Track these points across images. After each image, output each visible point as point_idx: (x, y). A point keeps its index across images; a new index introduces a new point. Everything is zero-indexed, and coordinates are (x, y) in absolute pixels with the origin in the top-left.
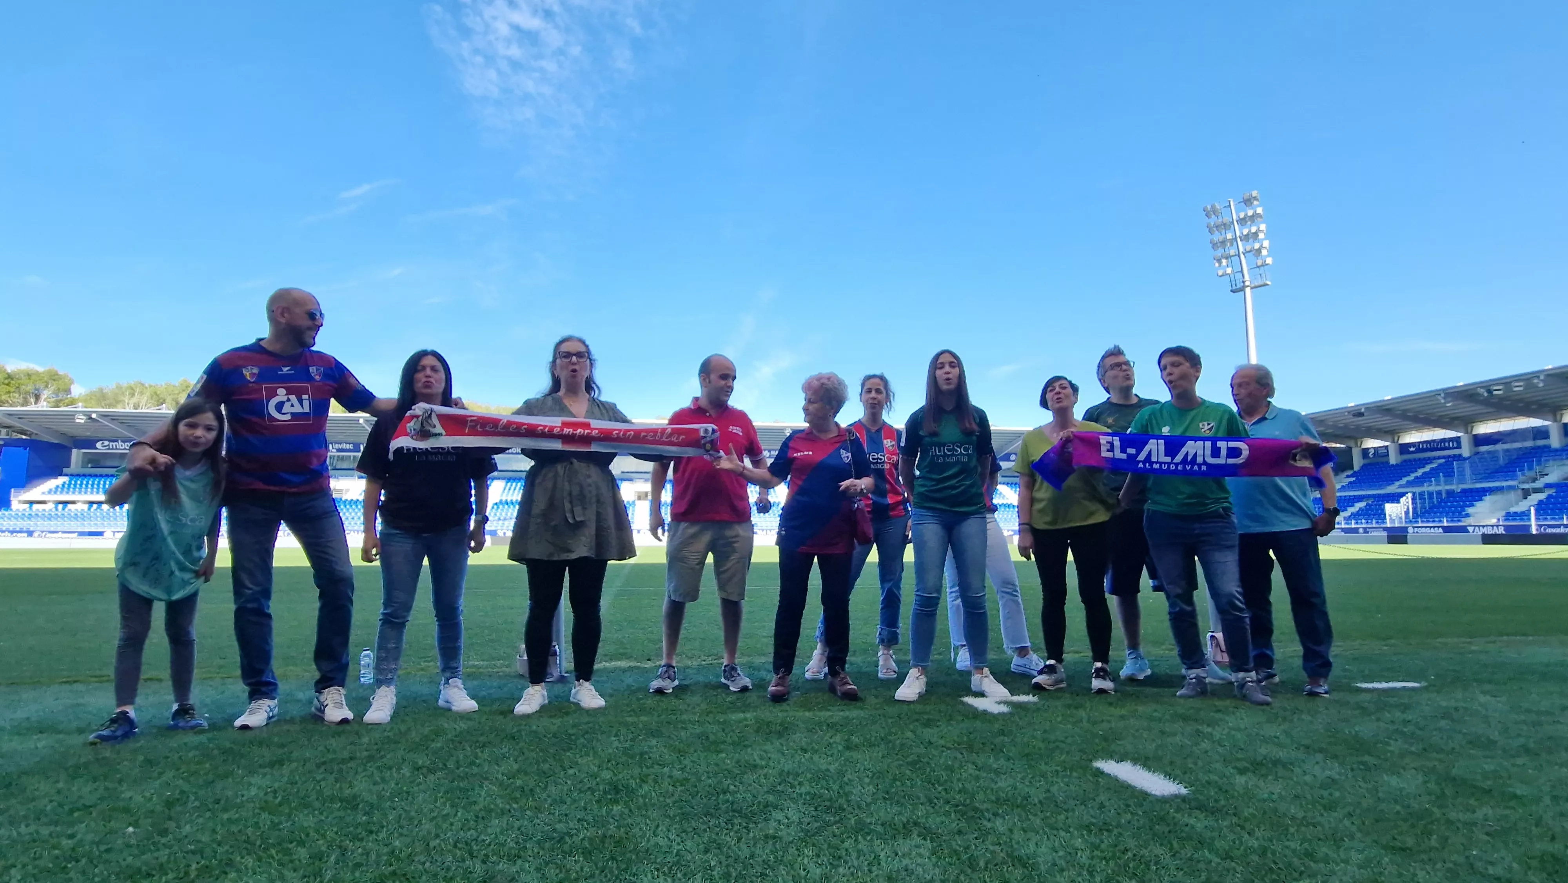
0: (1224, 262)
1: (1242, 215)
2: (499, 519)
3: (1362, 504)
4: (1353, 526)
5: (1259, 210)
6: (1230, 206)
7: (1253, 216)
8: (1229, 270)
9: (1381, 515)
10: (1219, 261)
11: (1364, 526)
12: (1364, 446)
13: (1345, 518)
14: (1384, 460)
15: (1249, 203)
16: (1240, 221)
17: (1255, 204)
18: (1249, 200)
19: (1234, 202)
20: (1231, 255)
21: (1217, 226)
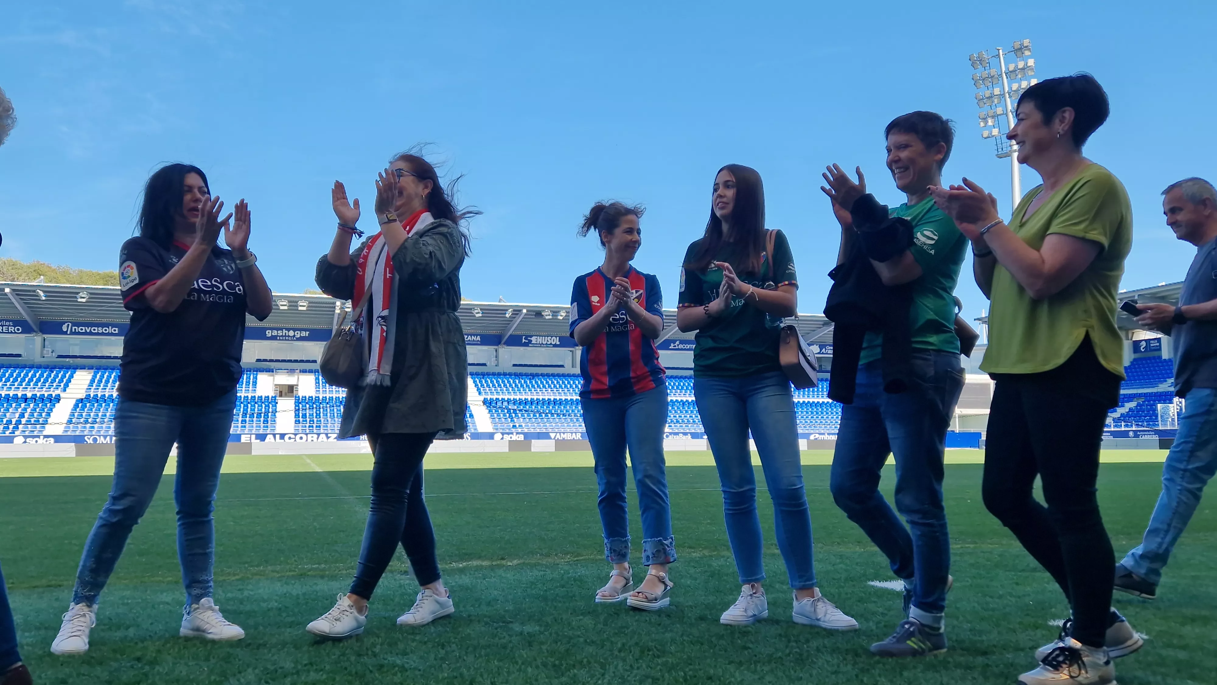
0: (990, 122)
1: (1012, 67)
2: (86, 422)
3: (1132, 404)
4: (1123, 429)
5: (1031, 62)
6: (998, 55)
7: (1023, 69)
8: (995, 132)
9: (1153, 416)
10: (985, 119)
11: (1134, 429)
12: (1135, 338)
13: (1114, 420)
14: (1156, 354)
15: (1019, 53)
16: (1009, 73)
17: (1026, 54)
18: (1020, 49)
19: (1003, 52)
20: (998, 113)
21: (984, 79)
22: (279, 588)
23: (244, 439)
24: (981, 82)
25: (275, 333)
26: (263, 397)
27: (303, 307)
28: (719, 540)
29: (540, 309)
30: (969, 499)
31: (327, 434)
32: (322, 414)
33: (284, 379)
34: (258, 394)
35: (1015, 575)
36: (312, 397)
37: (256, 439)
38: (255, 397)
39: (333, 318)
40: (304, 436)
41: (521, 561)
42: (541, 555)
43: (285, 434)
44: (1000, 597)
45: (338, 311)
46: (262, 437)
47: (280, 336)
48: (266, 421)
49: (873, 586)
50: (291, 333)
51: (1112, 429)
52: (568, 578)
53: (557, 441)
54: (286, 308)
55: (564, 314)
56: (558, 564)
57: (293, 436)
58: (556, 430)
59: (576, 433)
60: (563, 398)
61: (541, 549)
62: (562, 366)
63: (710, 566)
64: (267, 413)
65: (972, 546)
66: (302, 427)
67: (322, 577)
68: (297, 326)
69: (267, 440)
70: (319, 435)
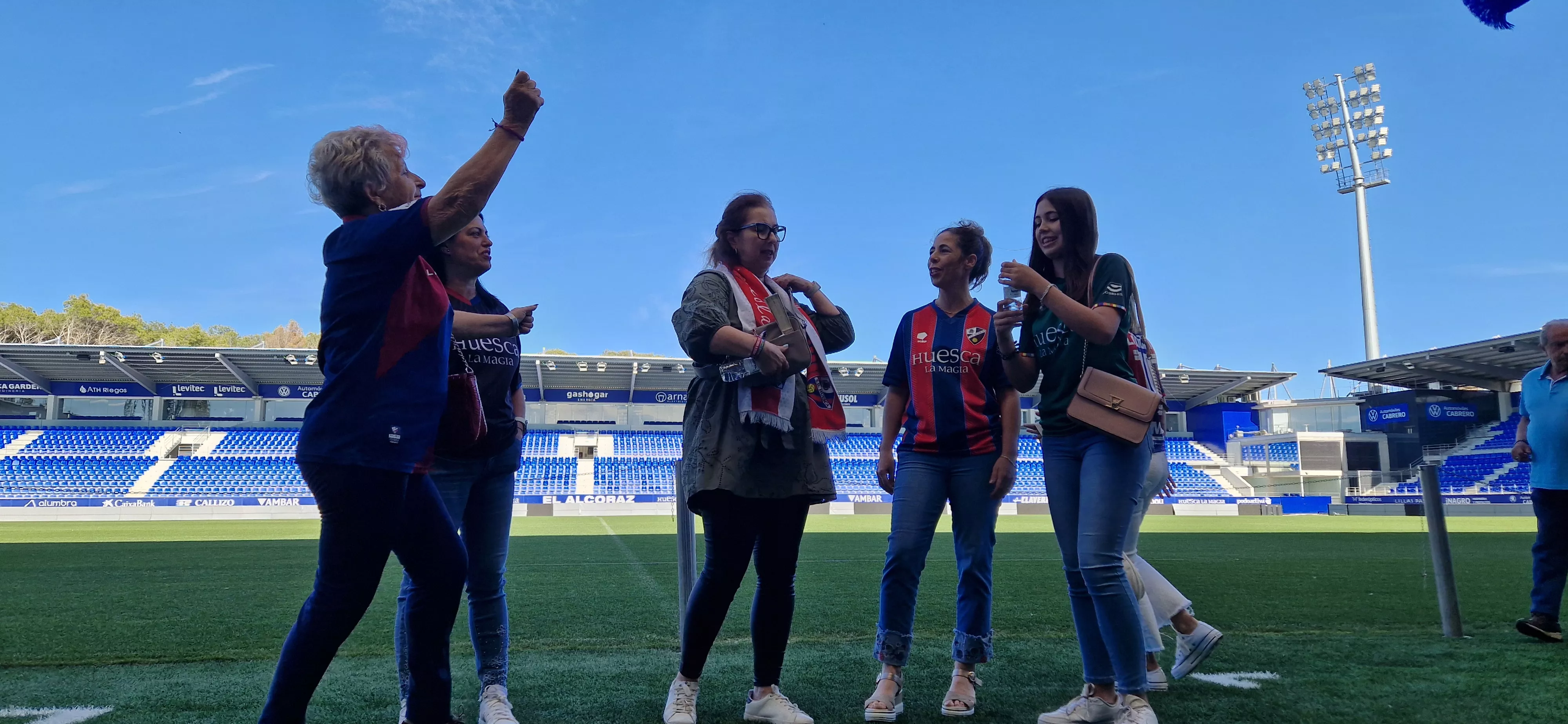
0: (1330, 155)
1: (1353, 94)
4: (1502, 492)
5: (1376, 88)
6: (1337, 82)
7: (1367, 95)
8: (1336, 165)
10: (1323, 152)
15: (1361, 79)
16: (1350, 101)
17: (1370, 80)
18: (1362, 74)
19: (1342, 78)
20: (1338, 145)
21: (1320, 109)
22: (548, 664)
23: (546, 500)
24: (1317, 112)
25: (575, 395)
26: (564, 458)
27: (601, 368)
28: (1019, 619)
29: (837, 367)
30: (1315, 575)
31: (625, 496)
32: (620, 476)
33: (584, 440)
34: (558, 456)
35: (1370, 670)
36: (611, 458)
37: (558, 500)
38: (556, 458)
39: (631, 379)
40: (603, 498)
41: (800, 639)
42: (823, 632)
43: (584, 496)
44: (1352, 697)
45: (635, 372)
46: (562, 499)
47: (580, 398)
48: (566, 483)
49: (1196, 680)
50: (591, 395)
51: (1489, 493)
52: (848, 660)
53: (856, 504)
54: (585, 369)
55: (861, 372)
56: (839, 644)
57: (592, 498)
58: (856, 492)
59: (875, 495)
60: (862, 458)
61: (822, 626)
62: (861, 426)
63: (1008, 649)
64: (567, 476)
65: (1317, 632)
66: (601, 488)
67: (592, 652)
68: (597, 388)
69: (568, 501)
70: (617, 496)
